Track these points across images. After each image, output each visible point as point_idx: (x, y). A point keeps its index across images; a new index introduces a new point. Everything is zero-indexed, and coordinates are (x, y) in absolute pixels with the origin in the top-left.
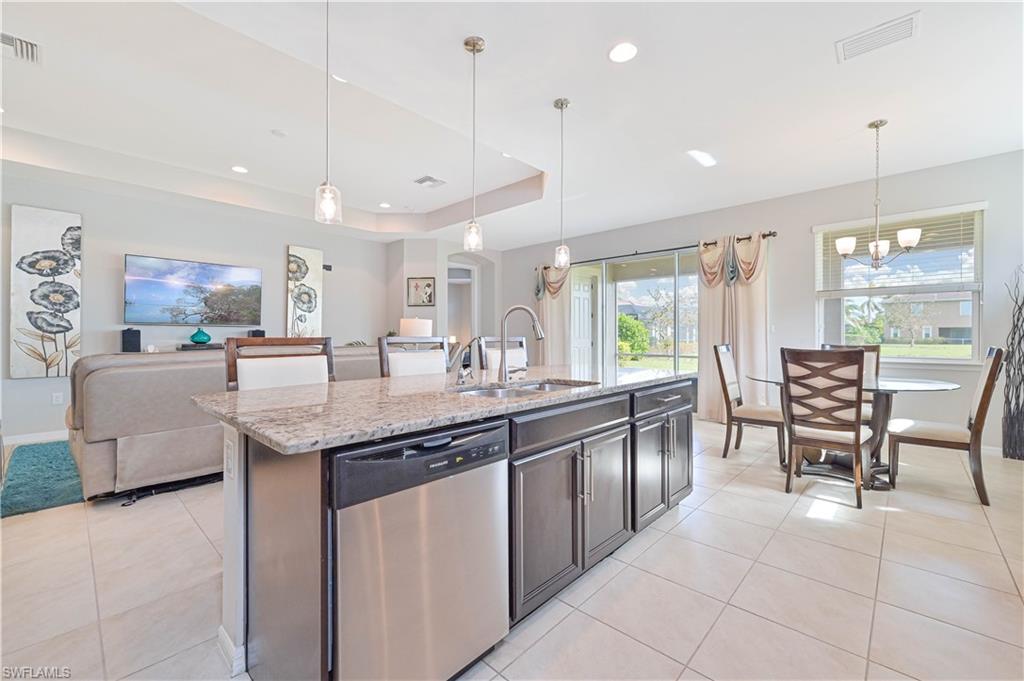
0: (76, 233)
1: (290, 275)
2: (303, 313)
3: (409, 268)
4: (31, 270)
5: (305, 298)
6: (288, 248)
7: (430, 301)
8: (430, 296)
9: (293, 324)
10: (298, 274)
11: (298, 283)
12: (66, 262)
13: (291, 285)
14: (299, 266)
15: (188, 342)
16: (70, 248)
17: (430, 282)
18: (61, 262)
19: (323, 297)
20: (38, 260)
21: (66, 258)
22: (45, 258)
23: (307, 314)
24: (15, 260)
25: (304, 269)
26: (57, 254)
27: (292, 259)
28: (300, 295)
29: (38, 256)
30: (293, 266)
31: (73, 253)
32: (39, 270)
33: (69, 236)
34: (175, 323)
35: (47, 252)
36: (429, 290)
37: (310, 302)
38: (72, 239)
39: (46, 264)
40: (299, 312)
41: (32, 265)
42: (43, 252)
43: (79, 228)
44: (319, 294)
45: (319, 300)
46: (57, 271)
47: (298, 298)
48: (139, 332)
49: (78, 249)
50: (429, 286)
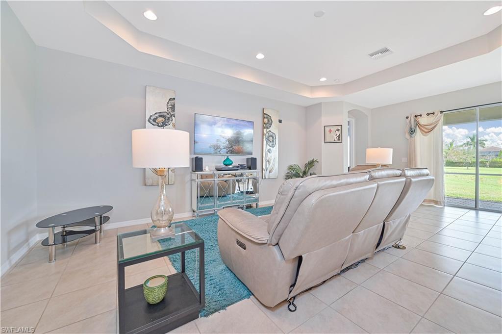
0: (173, 102)
1: (265, 125)
2: (270, 148)
3: (325, 120)
4: (154, 123)
5: (271, 138)
6: (263, 109)
7: (339, 140)
8: (339, 136)
9: (266, 155)
10: (268, 125)
11: (268, 130)
12: (169, 118)
13: (265, 130)
14: (268, 120)
15: (222, 165)
16: (170, 111)
17: (339, 128)
18: (167, 119)
19: (279, 138)
20: (157, 118)
21: (169, 116)
22: (160, 116)
23: (271, 148)
24: (148, 118)
25: (270, 121)
26: (165, 114)
27: (265, 116)
28: (269, 137)
29: (157, 115)
30: (266, 120)
31: (172, 113)
32: (158, 123)
33: (170, 104)
34: (216, 154)
35: (161, 113)
36: (338, 133)
37: (273, 141)
38: (171, 105)
39: (160, 119)
40: (269, 147)
41: (154, 120)
42: (159, 113)
43: (174, 99)
44: (277, 137)
45: (277, 140)
46: (165, 124)
47: (268, 139)
48: (202, 158)
49: (174, 111)
50: (338, 130)
